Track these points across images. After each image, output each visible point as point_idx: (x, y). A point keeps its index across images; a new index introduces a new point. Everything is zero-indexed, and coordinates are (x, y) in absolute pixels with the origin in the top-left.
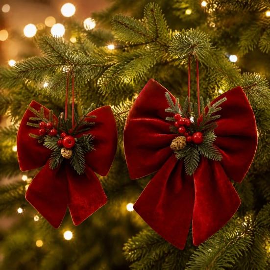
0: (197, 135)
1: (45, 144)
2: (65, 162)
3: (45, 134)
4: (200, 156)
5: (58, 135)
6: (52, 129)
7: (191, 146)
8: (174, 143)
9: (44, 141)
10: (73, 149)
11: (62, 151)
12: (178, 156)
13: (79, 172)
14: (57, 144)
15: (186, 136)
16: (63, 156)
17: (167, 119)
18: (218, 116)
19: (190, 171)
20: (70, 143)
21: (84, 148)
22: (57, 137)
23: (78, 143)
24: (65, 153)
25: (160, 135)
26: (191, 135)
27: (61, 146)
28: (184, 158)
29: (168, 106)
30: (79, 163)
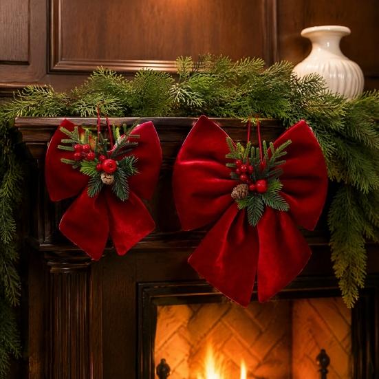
0: (260, 184)
1: (82, 170)
2: (106, 189)
3: (81, 158)
4: (264, 205)
5: (96, 159)
6: (89, 152)
7: (254, 195)
8: (235, 192)
9: (80, 167)
10: (115, 173)
11: (103, 176)
12: (241, 206)
13: (123, 198)
14: (95, 169)
15: (249, 185)
16: (104, 182)
17: (227, 165)
18: (283, 161)
19: (253, 222)
20: (111, 167)
21: (126, 171)
22: (94, 161)
23: (120, 166)
24: (106, 179)
25: (218, 180)
26: (254, 183)
27: (101, 171)
28: (247, 208)
29: (228, 152)
30: (122, 188)
